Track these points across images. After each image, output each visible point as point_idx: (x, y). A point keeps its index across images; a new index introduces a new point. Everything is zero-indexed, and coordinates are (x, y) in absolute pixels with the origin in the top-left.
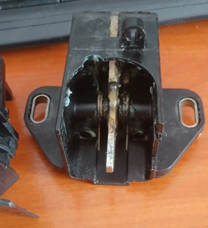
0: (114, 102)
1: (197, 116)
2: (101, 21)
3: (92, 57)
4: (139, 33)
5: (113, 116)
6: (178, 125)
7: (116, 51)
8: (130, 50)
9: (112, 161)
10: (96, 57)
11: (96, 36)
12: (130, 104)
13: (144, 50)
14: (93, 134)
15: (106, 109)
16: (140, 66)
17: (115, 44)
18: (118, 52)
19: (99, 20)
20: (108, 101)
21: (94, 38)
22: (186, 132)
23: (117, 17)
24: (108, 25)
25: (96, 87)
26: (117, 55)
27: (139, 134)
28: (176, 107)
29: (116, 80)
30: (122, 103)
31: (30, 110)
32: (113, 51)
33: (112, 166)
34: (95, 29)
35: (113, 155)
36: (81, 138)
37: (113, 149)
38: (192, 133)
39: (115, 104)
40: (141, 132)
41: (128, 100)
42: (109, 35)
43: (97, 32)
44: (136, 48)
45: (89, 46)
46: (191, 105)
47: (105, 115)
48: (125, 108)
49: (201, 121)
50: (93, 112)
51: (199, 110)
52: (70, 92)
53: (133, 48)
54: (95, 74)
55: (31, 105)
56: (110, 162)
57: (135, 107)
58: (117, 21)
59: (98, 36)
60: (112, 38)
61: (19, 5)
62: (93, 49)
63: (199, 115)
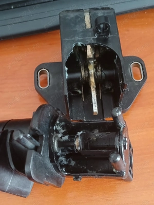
0: (92, 71)
1: (142, 73)
2: (78, 17)
3: (77, 44)
4: (106, 26)
5: (92, 80)
6: (132, 80)
7: (92, 38)
8: (101, 37)
9: (96, 108)
10: (79, 44)
11: (77, 29)
12: (101, 71)
13: (109, 36)
14: (80, 92)
15: (87, 75)
16: (108, 48)
17: (90, 34)
18: (93, 39)
19: (77, 17)
20: (88, 71)
21: (76, 30)
22: (137, 84)
23: (88, 13)
24: (83, 20)
25: (78, 61)
26: (93, 42)
27: (108, 89)
28: (129, 69)
29: (92, 56)
30: (97, 71)
31: (38, 80)
32: (90, 39)
33: (97, 111)
34: (76, 24)
35: (96, 105)
36: (72, 95)
37: (96, 101)
38: (140, 85)
39: (93, 72)
40: (109, 87)
41: (100, 69)
42: (86, 28)
43: (77, 26)
44: (104, 35)
45: (74, 36)
46: (138, 66)
47: (86, 79)
48: (99, 74)
49: (145, 76)
50: (79, 78)
51: (143, 69)
52: (67, 69)
53: (102, 35)
54: (76, 52)
55: (37, 77)
56: (95, 109)
57: (105, 73)
58: (89, 16)
59: (79, 29)
60: (88, 29)
61: (25, 4)
62: (77, 38)
63: (143, 72)
